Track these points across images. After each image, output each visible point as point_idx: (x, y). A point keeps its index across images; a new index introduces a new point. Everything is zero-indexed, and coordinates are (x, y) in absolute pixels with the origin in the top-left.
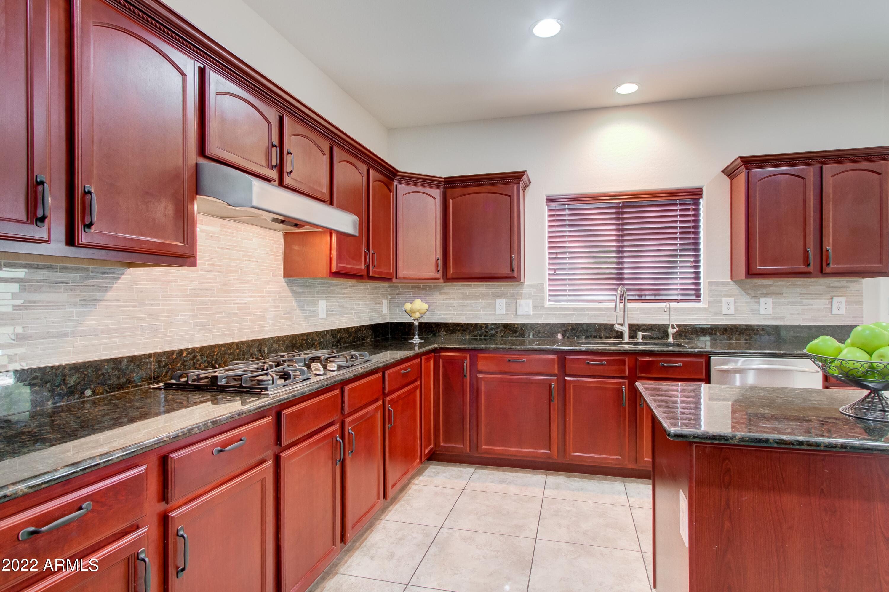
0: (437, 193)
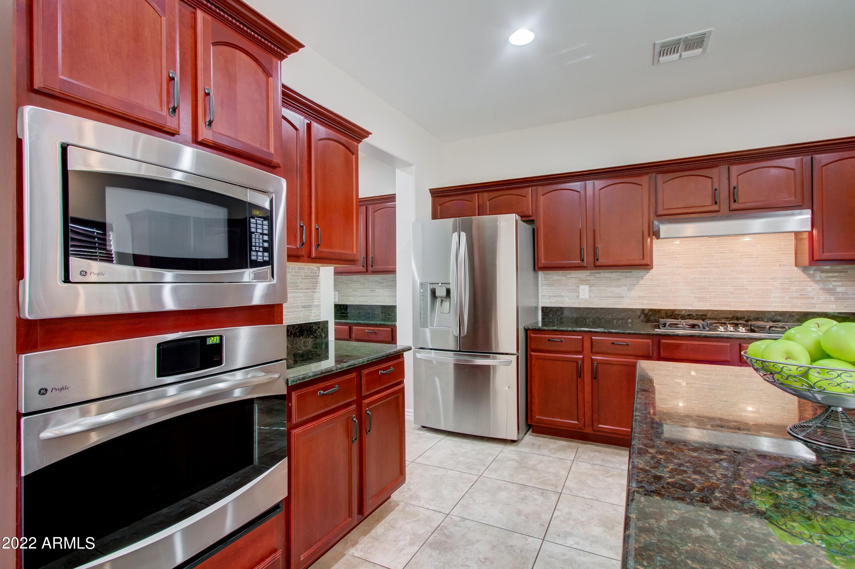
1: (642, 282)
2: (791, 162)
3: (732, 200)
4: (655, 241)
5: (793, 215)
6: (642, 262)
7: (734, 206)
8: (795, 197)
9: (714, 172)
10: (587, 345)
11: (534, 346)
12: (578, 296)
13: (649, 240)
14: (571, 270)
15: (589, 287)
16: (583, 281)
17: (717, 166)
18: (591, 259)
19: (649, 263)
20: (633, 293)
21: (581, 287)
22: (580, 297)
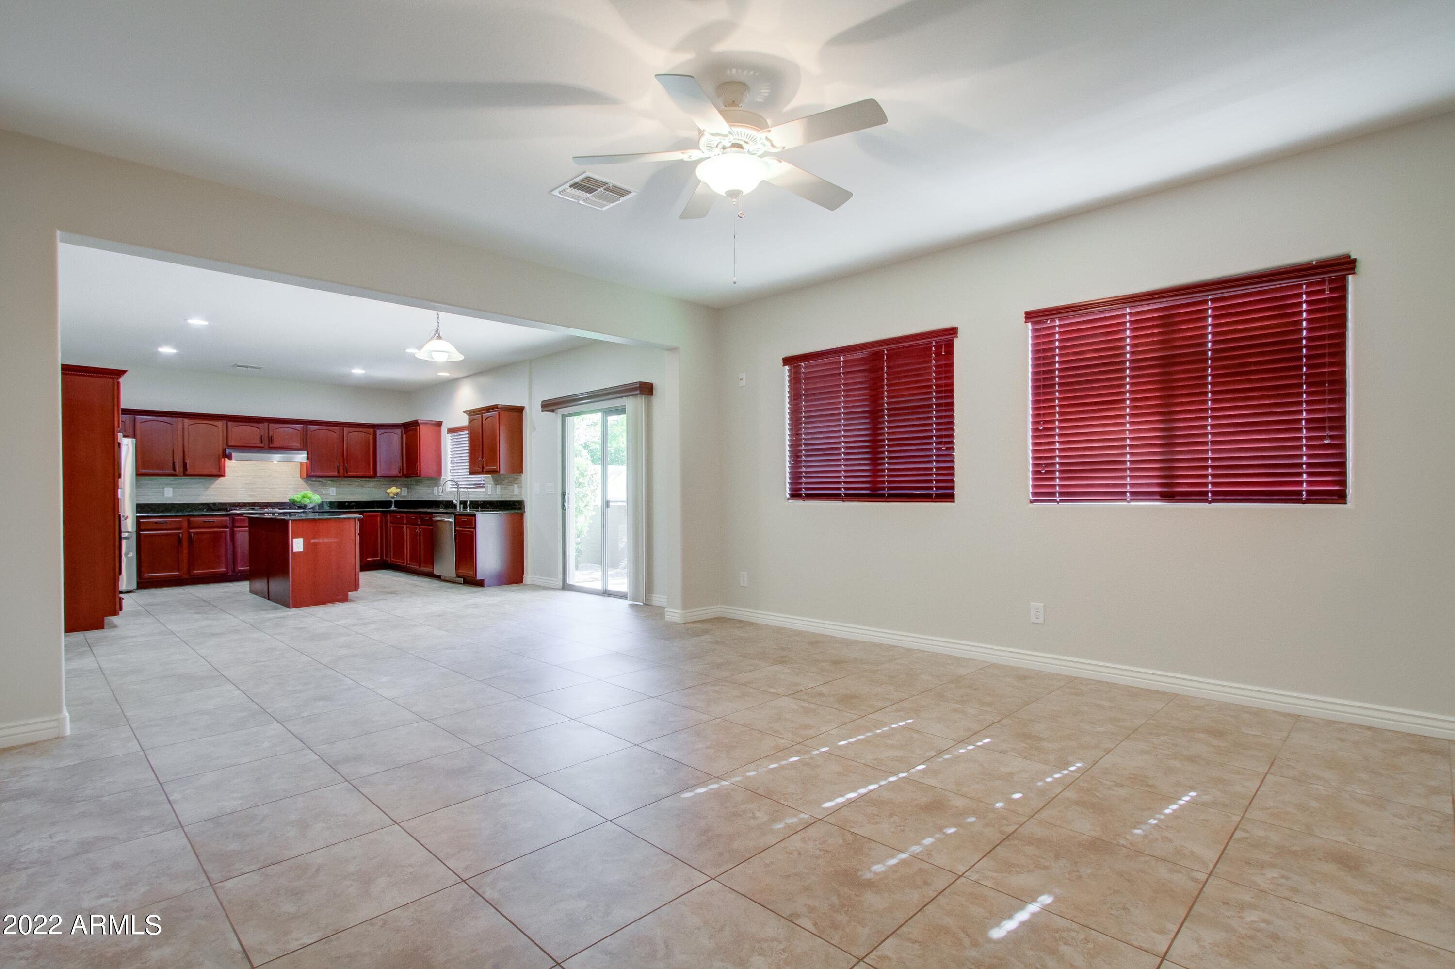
0: (399, 431)
1: (213, 486)
2: (298, 426)
3: (270, 442)
4: (227, 460)
5: (299, 454)
6: (218, 473)
7: (271, 446)
8: (300, 444)
9: (261, 425)
10: (185, 524)
11: (142, 528)
12: (163, 495)
13: (223, 459)
14: (157, 477)
15: (173, 489)
16: (168, 485)
17: (263, 423)
18: (182, 470)
19: (223, 474)
20: (207, 493)
21: (166, 489)
22: (165, 496)
